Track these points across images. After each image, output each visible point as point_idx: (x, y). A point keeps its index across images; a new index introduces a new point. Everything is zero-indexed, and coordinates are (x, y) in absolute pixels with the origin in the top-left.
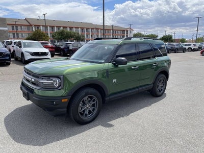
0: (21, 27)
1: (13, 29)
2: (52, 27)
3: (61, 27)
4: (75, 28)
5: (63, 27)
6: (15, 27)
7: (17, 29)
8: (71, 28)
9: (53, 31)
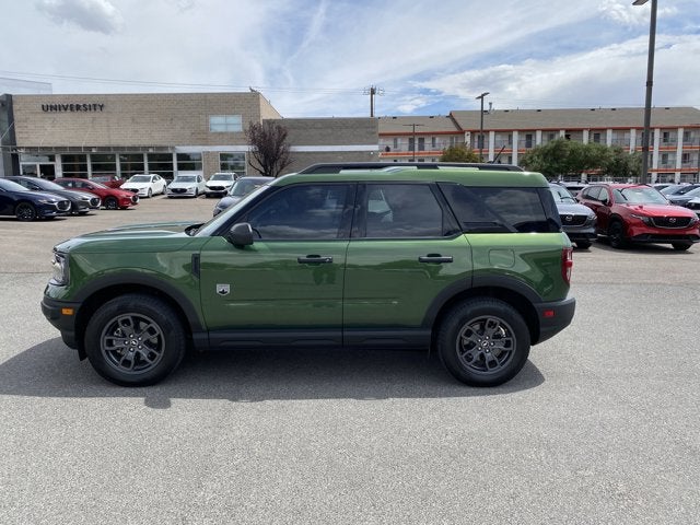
0: (433, 139)
1: (412, 148)
2: (529, 135)
3: (558, 131)
4: (614, 129)
5: (567, 131)
6: (417, 142)
7: (422, 148)
8: (597, 133)
9: (529, 145)
